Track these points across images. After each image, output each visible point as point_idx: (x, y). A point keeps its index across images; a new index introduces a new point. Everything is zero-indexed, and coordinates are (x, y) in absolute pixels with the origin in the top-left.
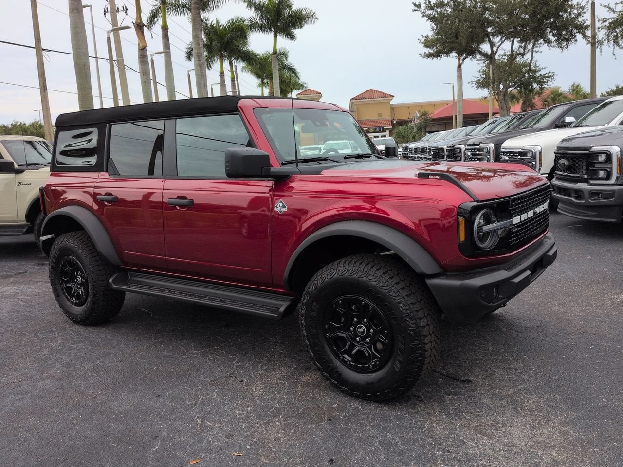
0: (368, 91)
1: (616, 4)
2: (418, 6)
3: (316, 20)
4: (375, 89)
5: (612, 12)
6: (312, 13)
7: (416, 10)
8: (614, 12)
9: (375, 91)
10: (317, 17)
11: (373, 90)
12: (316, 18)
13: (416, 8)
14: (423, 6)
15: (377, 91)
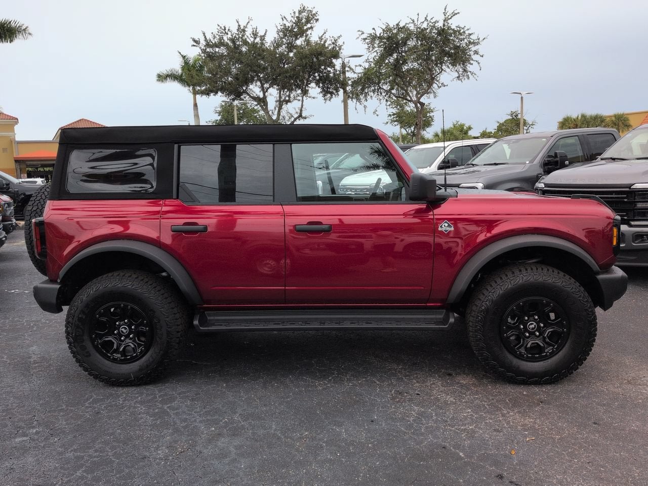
0: (80, 120)
1: (356, 66)
2: (197, 42)
3: (30, 36)
4: (88, 119)
5: (353, 73)
6: (24, 27)
7: (194, 46)
8: (355, 73)
9: (88, 121)
10: (31, 32)
11: (85, 120)
12: (30, 34)
13: (195, 44)
14: (203, 42)
15: (91, 122)
